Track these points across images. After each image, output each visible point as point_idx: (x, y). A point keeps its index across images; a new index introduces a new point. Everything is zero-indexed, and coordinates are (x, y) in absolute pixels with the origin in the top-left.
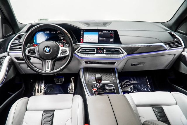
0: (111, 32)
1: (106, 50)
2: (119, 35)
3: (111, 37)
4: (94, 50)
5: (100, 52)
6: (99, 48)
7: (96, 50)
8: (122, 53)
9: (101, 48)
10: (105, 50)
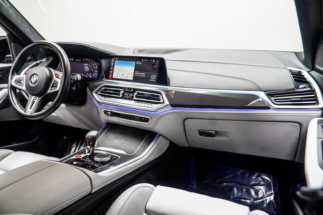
0: (155, 62)
1: (138, 93)
2: (167, 68)
3: (153, 70)
5: (128, 96)
6: (127, 90)
8: (162, 102)
9: (131, 89)
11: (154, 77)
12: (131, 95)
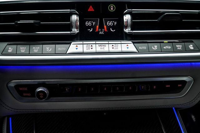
9: (106, 4)
10: (127, 18)
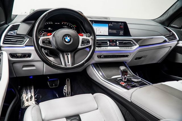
0: (121, 24)
1: (119, 42)
2: (129, 28)
3: (121, 29)
4: (107, 42)
5: (113, 44)
6: (111, 41)
7: (108, 43)
8: (134, 45)
9: (114, 40)
11: (122, 33)
12: (114, 44)
